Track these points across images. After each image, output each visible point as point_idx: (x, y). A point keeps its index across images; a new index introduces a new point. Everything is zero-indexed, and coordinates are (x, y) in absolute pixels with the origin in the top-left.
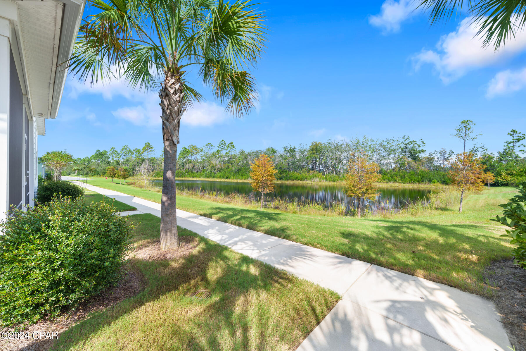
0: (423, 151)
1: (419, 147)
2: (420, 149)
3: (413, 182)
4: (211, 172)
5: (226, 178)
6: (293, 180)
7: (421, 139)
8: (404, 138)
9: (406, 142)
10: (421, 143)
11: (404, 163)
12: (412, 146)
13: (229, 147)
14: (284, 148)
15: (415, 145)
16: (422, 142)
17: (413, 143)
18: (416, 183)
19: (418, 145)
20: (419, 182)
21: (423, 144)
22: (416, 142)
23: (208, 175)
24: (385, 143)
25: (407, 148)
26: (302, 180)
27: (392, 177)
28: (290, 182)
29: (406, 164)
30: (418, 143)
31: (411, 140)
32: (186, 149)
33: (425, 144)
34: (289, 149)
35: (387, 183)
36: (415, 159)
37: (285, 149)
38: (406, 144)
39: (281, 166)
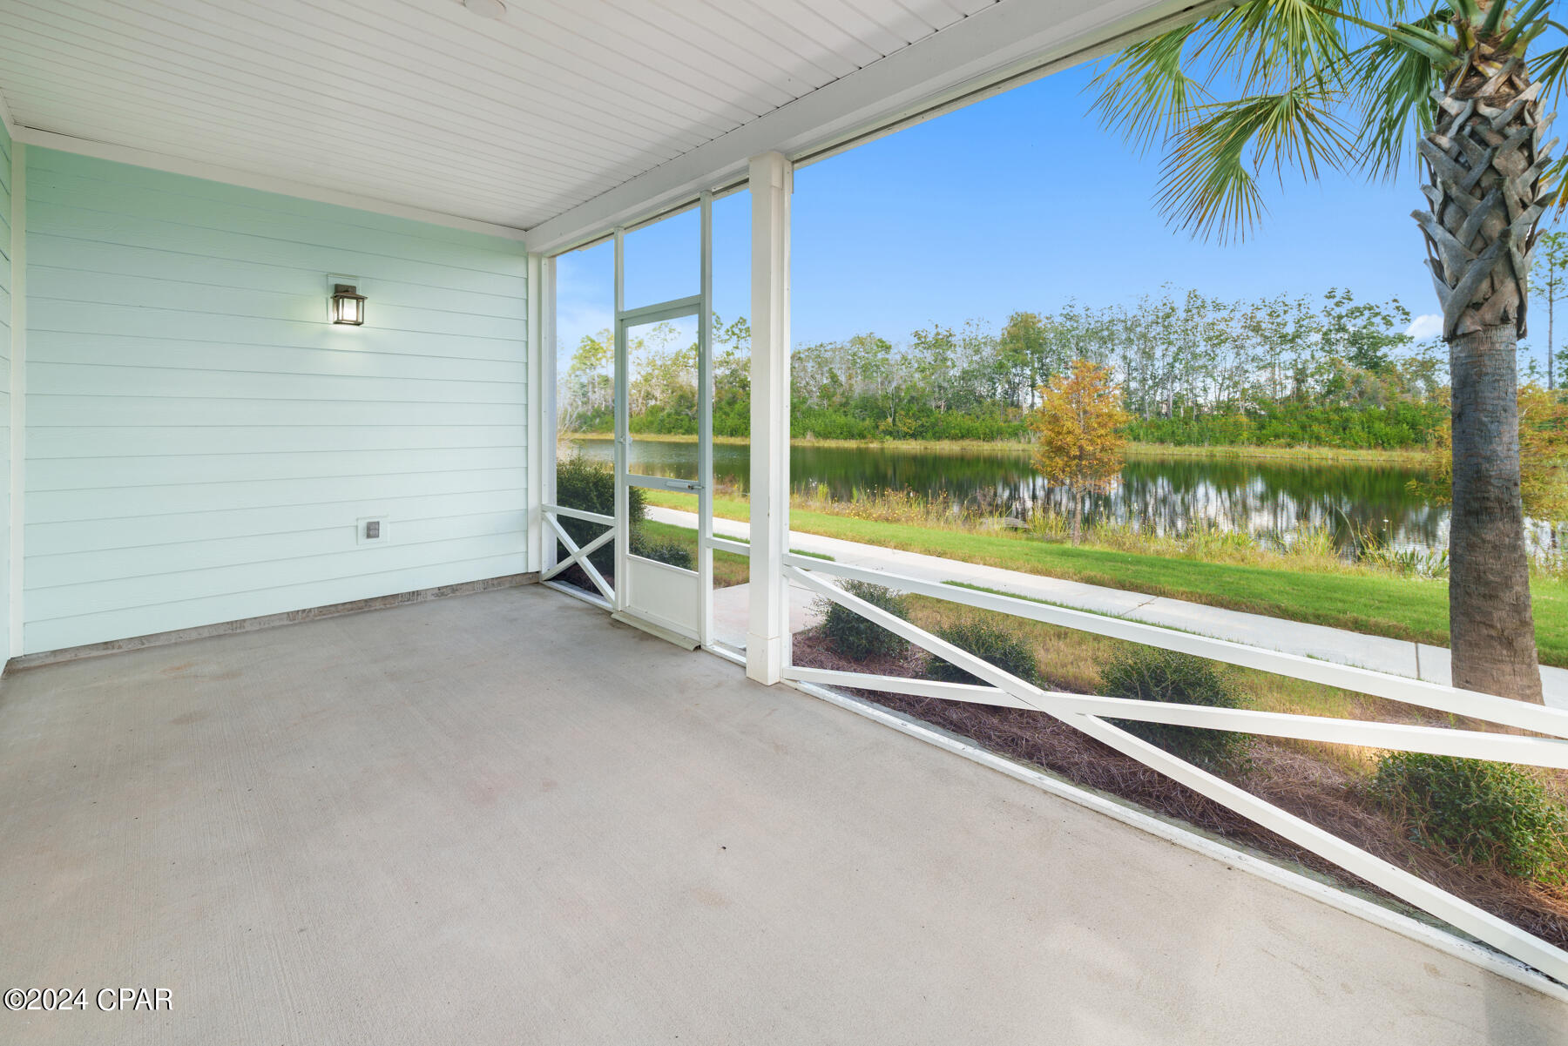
0: (1401, 339)
1: (1388, 323)
2: (1391, 333)
3: (1382, 443)
4: (678, 413)
5: (732, 435)
6: (954, 438)
7: (1395, 301)
8: (1330, 296)
9: (1343, 310)
10: (1393, 313)
11: (1342, 380)
12: (1360, 322)
13: (734, 334)
14: (917, 334)
15: (1374, 320)
16: (1398, 308)
17: (1367, 313)
18: (1392, 448)
19: (1384, 318)
20: (1403, 443)
21: (1404, 317)
22: (1377, 310)
23: (669, 423)
24: (1262, 315)
25: (1342, 329)
26: (990, 436)
27: (1303, 428)
28: (946, 447)
29: (1348, 383)
30: (1384, 313)
31: (1359, 301)
32: (593, 341)
33: (1407, 314)
34: (930, 338)
35: (1290, 446)
36: (1374, 365)
37: (919, 339)
38: (1340, 317)
39: (914, 394)
